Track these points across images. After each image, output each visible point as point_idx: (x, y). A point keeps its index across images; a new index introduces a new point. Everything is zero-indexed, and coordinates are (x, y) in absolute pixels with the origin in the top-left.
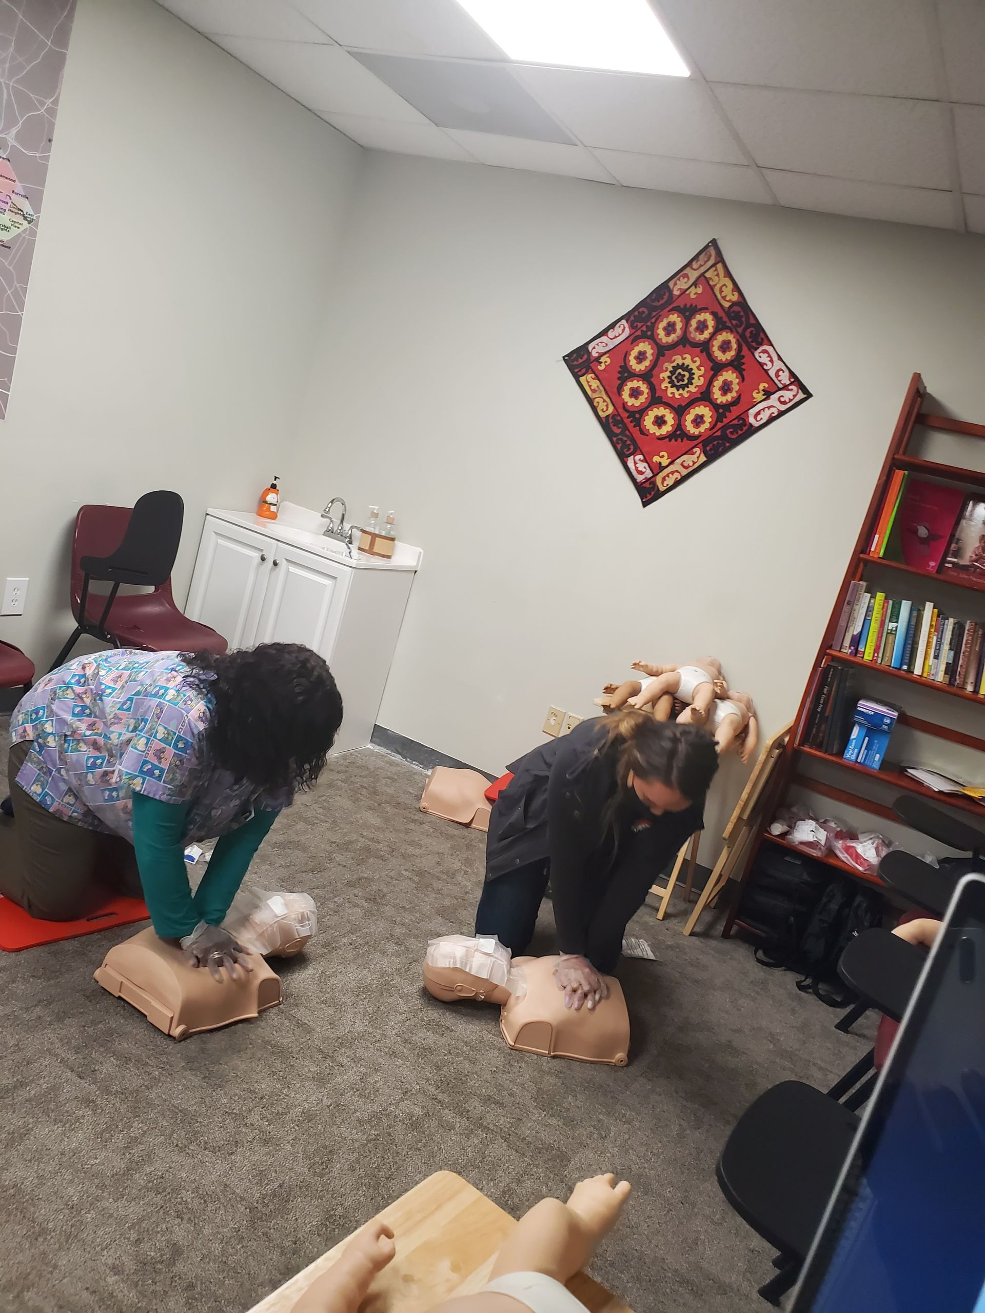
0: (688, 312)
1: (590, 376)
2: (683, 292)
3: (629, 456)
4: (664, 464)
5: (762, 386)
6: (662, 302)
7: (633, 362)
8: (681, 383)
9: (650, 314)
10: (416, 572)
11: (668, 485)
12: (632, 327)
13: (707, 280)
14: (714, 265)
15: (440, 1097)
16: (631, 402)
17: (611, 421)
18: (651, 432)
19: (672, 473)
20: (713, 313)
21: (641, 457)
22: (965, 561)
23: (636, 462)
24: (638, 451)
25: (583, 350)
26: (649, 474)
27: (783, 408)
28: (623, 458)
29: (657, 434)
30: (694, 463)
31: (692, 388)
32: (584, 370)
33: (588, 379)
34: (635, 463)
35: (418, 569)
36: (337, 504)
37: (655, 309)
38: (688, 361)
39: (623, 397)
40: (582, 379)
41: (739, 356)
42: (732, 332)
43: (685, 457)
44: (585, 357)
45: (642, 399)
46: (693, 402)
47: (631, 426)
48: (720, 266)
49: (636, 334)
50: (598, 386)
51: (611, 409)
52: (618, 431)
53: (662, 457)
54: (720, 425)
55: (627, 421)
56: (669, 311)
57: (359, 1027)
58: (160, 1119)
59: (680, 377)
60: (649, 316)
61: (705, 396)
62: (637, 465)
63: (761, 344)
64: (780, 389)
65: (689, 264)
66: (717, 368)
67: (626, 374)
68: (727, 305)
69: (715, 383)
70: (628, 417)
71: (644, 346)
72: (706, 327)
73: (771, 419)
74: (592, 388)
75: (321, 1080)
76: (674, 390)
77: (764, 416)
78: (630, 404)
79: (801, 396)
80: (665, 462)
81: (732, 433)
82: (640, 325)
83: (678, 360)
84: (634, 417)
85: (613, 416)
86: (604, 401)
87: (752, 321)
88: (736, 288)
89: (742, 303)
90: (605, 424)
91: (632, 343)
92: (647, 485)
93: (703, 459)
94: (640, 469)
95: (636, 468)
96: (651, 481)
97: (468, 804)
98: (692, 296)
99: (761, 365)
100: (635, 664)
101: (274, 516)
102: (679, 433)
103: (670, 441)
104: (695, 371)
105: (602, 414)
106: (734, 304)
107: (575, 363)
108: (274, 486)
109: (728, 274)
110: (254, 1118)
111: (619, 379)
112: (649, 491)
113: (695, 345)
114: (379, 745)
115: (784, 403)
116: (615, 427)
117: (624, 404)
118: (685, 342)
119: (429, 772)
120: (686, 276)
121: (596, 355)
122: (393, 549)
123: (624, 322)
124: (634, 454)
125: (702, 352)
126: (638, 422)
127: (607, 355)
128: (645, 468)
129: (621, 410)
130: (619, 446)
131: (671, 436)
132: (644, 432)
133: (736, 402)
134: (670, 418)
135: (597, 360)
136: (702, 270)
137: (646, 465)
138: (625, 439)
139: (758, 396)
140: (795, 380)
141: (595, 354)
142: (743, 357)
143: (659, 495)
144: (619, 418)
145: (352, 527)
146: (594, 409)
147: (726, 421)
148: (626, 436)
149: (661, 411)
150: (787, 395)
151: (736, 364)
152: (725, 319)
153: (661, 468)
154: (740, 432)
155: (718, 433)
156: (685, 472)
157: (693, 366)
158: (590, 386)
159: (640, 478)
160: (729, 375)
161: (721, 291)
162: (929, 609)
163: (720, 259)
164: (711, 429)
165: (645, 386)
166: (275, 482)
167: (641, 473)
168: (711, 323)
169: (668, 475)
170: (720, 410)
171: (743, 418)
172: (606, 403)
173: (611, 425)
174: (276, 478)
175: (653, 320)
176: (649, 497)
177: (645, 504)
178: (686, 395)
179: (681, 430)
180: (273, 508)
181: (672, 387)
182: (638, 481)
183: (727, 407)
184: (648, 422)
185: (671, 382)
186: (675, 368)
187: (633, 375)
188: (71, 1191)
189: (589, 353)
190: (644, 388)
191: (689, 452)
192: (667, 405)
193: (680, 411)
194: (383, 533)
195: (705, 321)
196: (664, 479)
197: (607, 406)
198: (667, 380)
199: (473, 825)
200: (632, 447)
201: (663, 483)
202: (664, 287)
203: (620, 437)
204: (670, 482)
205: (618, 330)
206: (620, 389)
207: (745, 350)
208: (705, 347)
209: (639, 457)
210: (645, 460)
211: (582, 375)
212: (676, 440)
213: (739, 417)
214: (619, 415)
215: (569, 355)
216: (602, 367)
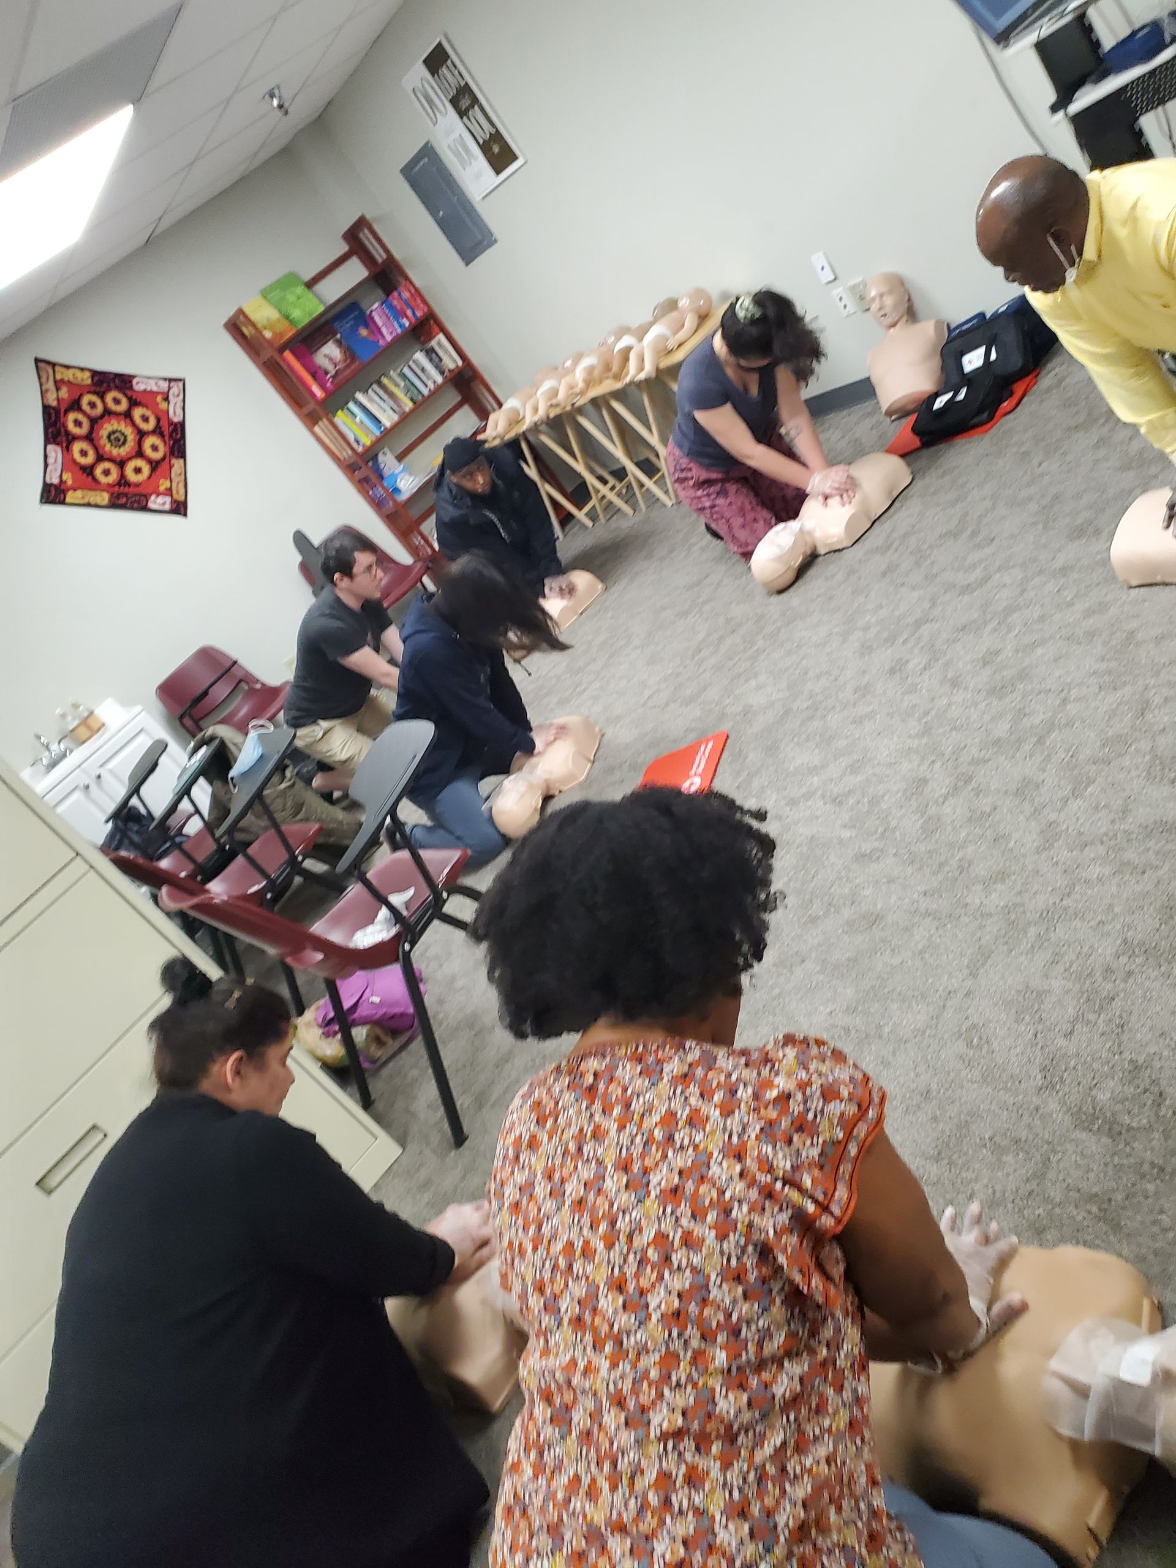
0: (74, 406)
1: (70, 494)
2: (58, 399)
3: (147, 503)
4: (169, 486)
5: (159, 399)
6: (53, 416)
7: (83, 460)
8: (121, 442)
9: (57, 428)
11: (182, 494)
12: (57, 444)
13: (62, 381)
14: (54, 371)
16: (110, 479)
17: (114, 500)
18: (141, 480)
19: (178, 485)
20: (89, 393)
22: (333, 372)
23: (155, 502)
24: (147, 497)
25: (46, 487)
26: (168, 499)
27: (181, 398)
28: (145, 508)
29: (145, 477)
30: (180, 468)
31: (130, 438)
32: (62, 495)
33: (70, 497)
37: (56, 423)
38: (110, 428)
39: (103, 482)
40: (68, 500)
41: (130, 399)
42: (110, 391)
43: (173, 470)
44: (52, 488)
45: (114, 471)
46: (140, 443)
47: (127, 490)
48: (57, 368)
49: (64, 446)
50: (82, 493)
51: (105, 495)
52: (124, 500)
53: (163, 483)
54: (167, 438)
55: (122, 489)
56: (64, 416)
59: (118, 440)
60: (59, 430)
61: (142, 435)
62: (157, 503)
63: (131, 382)
64: (168, 392)
65: (41, 383)
66: (128, 415)
67: (88, 470)
68: (89, 382)
69: (137, 422)
70: (120, 487)
71: (77, 447)
72: (95, 403)
73: (183, 409)
76: (123, 448)
77: (179, 411)
78: (111, 481)
79: (181, 384)
80: (167, 484)
81: (177, 434)
82: (60, 439)
83: (104, 433)
84: (122, 484)
85: (110, 497)
86: (96, 495)
87: (112, 376)
88: (82, 369)
89: (95, 373)
90: (114, 505)
91: (69, 452)
92: (174, 506)
93: (181, 461)
95: (159, 504)
96: (174, 501)
98: (66, 396)
99: (145, 390)
102: (155, 465)
103: (156, 473)
104: (119, 428)
105: (105, 503)
106: (92, 377)
107: (51, 498)
109: (67, 367)
111: (87, 476)
112: (178, 506)
113: (102, 416)
115: (178, 395)
116: (121, 500)
117: (109, 485)
118: (95, 421)
121: (58, 480)
122: (99, 718)
123: (49, 447)
124: (147, 500)
125: (109, 416)
126: (128, 484)
127: (63, 474)
128: (162, 499)
129: (112, 490)
130: (136, 505)
131: (153, 470)
132: (138, 485)
133: (158, 420)
134: (139, 463)
135: (62, 481)
136: (51, 378)
137: (161, 497)
138: (133, 499)
139: (164, 406)
140: (170, 380)
141: (56, 481)
142: (132, 396)
143: (185, 503)
144: (115, 494)
146: (97, 506)
147: (166, 433)
148: (131, 497)
149: (131, 465)
150: (175, 391)
151: (134, 403)
152: (98, 389)
153: (170, 489)
154: (179, 431)
155: (172, 442)
156: (182, 478)
157: (115, 427)
158: (78, 499)
159: (167, 507)
160: (139, 411)
161: (77, 379)
162: (359, 396)
163: (52, 364)
164: (165, 444)
165: (107, 463)
167: (164, 504)
168: (94, 398)
169: (177, 489)
170: (158, 431)
171: (171, 423)
172: (98, 496)
173: (117, 502)
175: (63, 429)
176: (182, 510)
177: (185, 515)
178: (132, 444)
179: (153, 462)
181: (120, 449)
182: (167, 509)
183: (158, 427)
184: (132, 477)
185: (116, 446)
186: (108, 438)
187: (92, 466)
189: (52, 483)
190: (107, 465)
191: (171, 467)
192: (130, 459)
193: (140, 454)
194: (85, 715)
195: (90, 400)
196: (177, 493)
197: (101, 496)
198: (113, 448)
200: (142, 498)
201: (180, 497)
202: (46, 409)
203: (128, 502)
204: (182, 491)
205: (52, 454)
206: (95, 479)
207: (129, 393)
208: (107, 413)
209: (153, 497)
210: (158, 494)
211: (65, 498)
212: (158, 469)
213: (170, 425)
214: (113, 493)
215: (42, 497)
216: (70, 482)
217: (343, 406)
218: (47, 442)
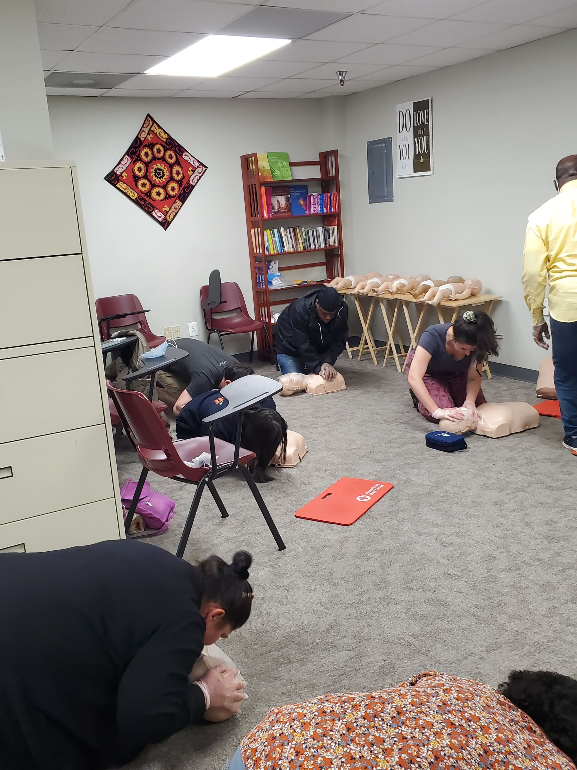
0: (151, 146)
1: (121, 183)
2: (145, 138)
3: (152, 211)
4: (167, 210)
5: (190, 169)
6: (138, 144)
7: (137, 172)
8: (160, 176)
9: (136, 150)
12: (131, 157)
13: (153, 131)
14: (153, 124)
16: (143, 189)
17: (138, 199)
18: (157, 199)
19: (172, 213)
20: (161, 145)
21: (157, 210)
23: (157, 213)
24: (155, 208)
25: (113, 173)
26: (163, 216)
27: (200, 175)
28: (150, 214)
29: (160, 199)
30: (178, 206)
31: (165, 177)
32: (117, 182)
33: (120, 185)
34: (156, 214)
37: (137, 148)
38: (159, 166)
39: (139, 188)
40: (118, 185)
41: (177, 159)
42: (171, 150)
43: (174, 205)
44: (115, 175)
45: (148, 187)
46: (168, 182)
47: (147, 199)
48: (155, 124)
49: (133, 160)
50: (126, 187)
51: (136, 195)
52: (143, 203)
53: (166, 208)
54: (181, 188)
55: (145, 198)
56: (143, 147)
59: (159, 173)
60: (136, 152)
61: (171, 179)
63: (183, 153)
64: (196, 168)
65: (143, 126)
66: (171, 166)
67: (136, 179)
68: (165, 140)
69: (173, 172)
70: (145, 196)
71: (139, 165)
72: (160, 151)
73: (198, 181)
76: (159, 179)
77: (195, 180)
78: (143, 190)
79: (204, 169)
80: (167, 209)
81: (187, 190)
82: (133, 156)
83: (155, 167)
84: (147, 195)
85: (138, 197)
86: (132, 192)
87: (176, 144)
88: (165, 132)
89: (170, 138)
90: (136, 202)
92: (164, 221)
93: (181, 203)
95: (158, 216)
96: (165, 219)
98: (150, 139)
99: (187, 161)
102: (168, 196)
103: (166, 200)
105: (134, 198)
106: (167, 139)
107: (111, 179)
109: (160, 127)
111: (134, 181)
112: (165, 223)
113: (159, 159)
115: (200, 173)
116: (141, 202)
117: (141, 191)
118: (154, 158)
120: (143, 131)
121: (120, 173)
123: (126, 156)
124: (154, 210)
125: (163, 161)
126: (150, 197)
127: (124, 172)
128: (160, 214)
129: (141, 194)
130: (146, 209)
131: (166, 198)
132: (154, 200)
133: (183, 177)
134: (162, 191)
135: (121, 175)
136: (149, 127)
138: (147, 205)
139: (190, 173)
140: (201, 164)
141: (118, 173)
142: (179, 159)
143: (169, 223)
146: (129, 197)
147: (183, 186)
148: (147, 204)
149: (157, 189)
150: (200, 170)
151: (178, 163)
152: (166, 146)
153: (167, 212)
154: (189, 189)
155: (182, 192)
156: (176, 211)
157: (162, 168)
158: (123, 188)
159: (160, 219)
160: (176, 168)
161: (160, 135)
162: (282, 229)
163: (154, 122)
164: (179, 190)
167: (160, 217)
168: (162, 149)
169: (171, 214)
170: (180, 183)
171: (188, 183)
173: (139, 202)
175: (138, 153)
176: (166, 226)
177: (165, 229)
178: (164, 180)
179: (168, 194)
181: (157, 178)
183: (181, 181)
184: (154, 195)
185: (156, 176)
186: (156, 170)
187: (139, 178)
189: (116, 174)
190: (146, 182)
191: (175, 202)
192: (159, 186)
193: (164, 187)
195: (159, 148)
196: (169, 216)
197: (134, 194)
198: (155, 176)
200: (151, 208)
201: (169, 219)
202: (137, 138)
203: (145, 205)
204: (172, 217)
205: (125, 160)
206: (136, 184)
207: (179, 157)
208: (163, 159)
210: (160, 211)
211: (117, 184)
212: (168, 199)
213: (187, 183)
214: (140, 196)
215: (107, 176)
216: (125, 178)
217: (272, 229)
218: (127, 153)
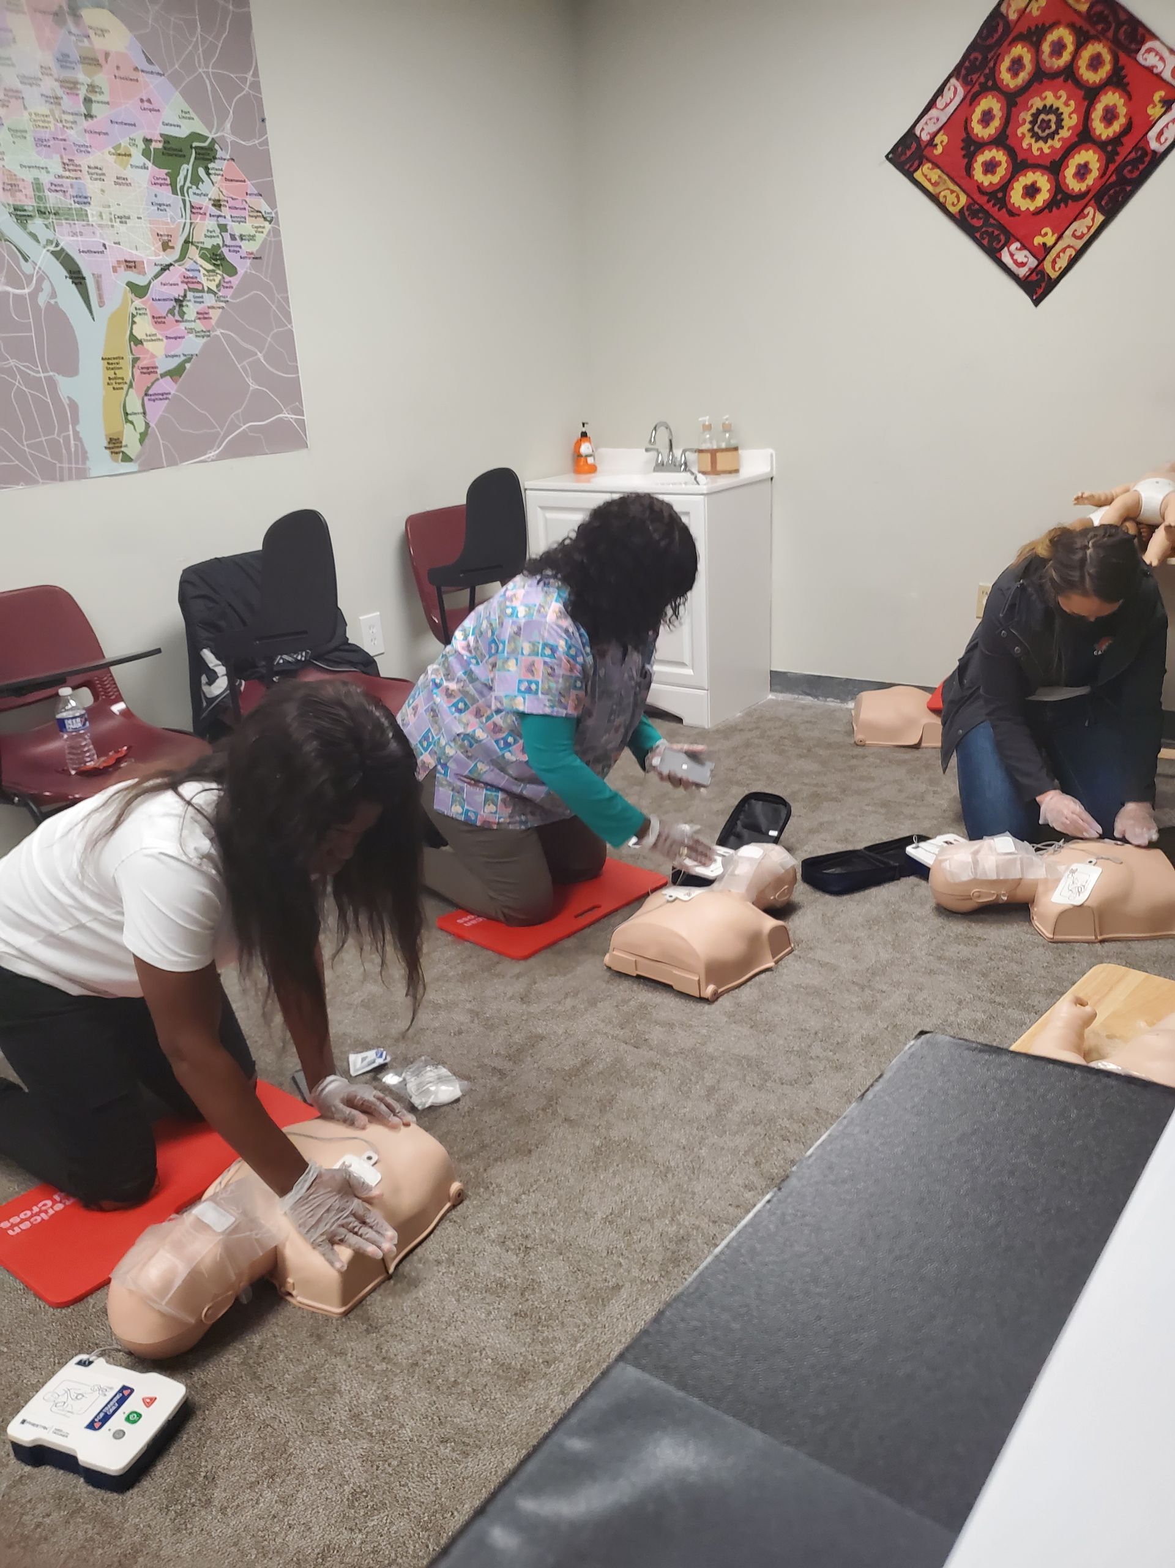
0: (1034, 36)
1: (926, 167)
2: (1022, 12)
3: (1002, 248)
4: (1049, 243)
5: (1158, 95)
6: (996, 36)
7: (977, 129)
8: (1047, 132)
9: (985, 58)
10: (772, 479)
11: (1060, 268)
12: (965, 84)
15: (998, 999)
16: (987, 180)
17: (967, 213)
18: (1023, 209)
19: (1064, 250)
20: (1068, 26)
21: (1017, 245)
23: (1016, 255)
24: (1012, 238)
25: (908, 138)
26: (1032, 262)
28: (994, 254)
29: (1032, 209)
30: (1089, 228)
31: (1065, 133)
32: (917, 162)
33: (927, 173)
34: (1012, 255)
35: (774, 474)
36: (662, 430)
37: (990, 48)
38: (1050, 100)
39: (976, 178)
40: (918, 175)
41: (1117, 68)
42: (1100, 41)
43: (1075, 225)
44: (914, 145)
45: (1001, 171)
46: (1069, 150)
47: (994, 211)
49: (973, 91)
50: (939, 177)
51: (963, 199)
52: (980, 223)
53: (1046, 234)
54: (1112, 167)
55: (988, 207)
56: (1009, 45)
57: (885, 955)
58: (727, 1067)
59: (1045, 125)
60: (985, 61)
61: (1084, 137)
62: (1015, 257)
63: (1142, 42)
66: (1091, 94)
67: (972, 146)
68: (1084, 8)
69: (1094, 116)
70: (988, 201)
71: (987, 103)
72: (1064, 47)
74: (933, 181)
75: (868, 1008)
76: (1041, 144)
77: (1170, 135)
78: (986, 184)
80: (1050, 240)
81: (1131, 172)
82: (975, 77)
83: (1037, 103)
84: (996, 198)
85: (968, 206)
86: (952, 192)
87: (1123, 17)
90: (961, 221)
91: (970, 105)
92: (1034, 277)
93: (1100, 218)
94: (1020, 260)
95: (1015, 262)
96: (1038, 270)
97: (910, 723)
98: (1035, 13)
99: (1150, 70)
100: (1077, 499)
101: (593, 469)
102: (1061, 197)
103: (1051, 211)
104: (1063, 109)
105: (954, 210)
107: (903, 158)
108: (584, 435)
110: (816, 1050)
111: (964, 156)
112: (1038, 284)
113: (1055, 75)
114: (782, 692)
116: (975, 220)
117: (980, 188)
118: (1041, 77)
119: (851, 705)
121: (928, 138)
122: (738, 460)
123: (953, 81)
124: (1007, 244)
125: (1065, 81)
126: (1003, 203)
127: (942, 132)
128: (1026, 256)
129: (976, 195)
130: (985, 242)
131: (1050, 205)
132: (1013, 213)
133: (1127, 129)
134: (1043, 182)
135: (931, 143)
137: (1026, 252)
138: (990, 230)
139: (1156, 111)
141: (925, 137)
142: (1123, 68)
143: (1052, 284)
144: (977, 207)
145: (684, 452)
146: (942, 207)
147: (1119, 159)
148: (992, 225)
149: (1029, 178)
151: (1116, 80)
152: (1087, 26)
153: (1046, 249)
154: (1141, 167)
155: (1114, 178)
156: (1079, 244)
157: (1059, 104)
158: (929, 180)
159: (1022, 272)
160: (1111, 98)
164: (1102, 176)
165: (1001, 153)
166: (584, 430)
167: (1023, 265)
168: (1069, 39)
169: (1058, 256)
170: (1108, 148)
171: (1141, 146)
172: (955, 194)
173: (969, 219)
174: (583, 424)
175: (991, 64)
176: (1040, 291)
177: (1037, 302)
178: (1058, 145)
179: (1062, 191)
180: (590, 460)
181: (1036, 141)
182: (1021, 276)
183: (1117, 140)
184: (1016, 197)
185: (1034, 135)
186: (1035, 116)
187: (981, 145)
188: (676, 1136)
189: (918, 139)
190: (1000, 156)
191: (1080, 215)
192: (1035, 167)
193: (1054, 167)
194: (723, 445)
195: (1061, 39)
196: (1054, 262)
197: (958, 197)
198: (1028, 135)
199: (923, 745)
200: (1002, 238)
201: (1053, 268)
202: (995, 17)
203: (984, 229)
204: (1062, 263)
205: (948, 94)
206: (969, 169)
207: (1123, 58)
208: (1069, 73)
209: (1015, 245)
210: (1024, 247)
211: (916, 170)
212: (1058, 208)
213: (1135, 148)
214: (976, 202)
215: (893, 151)
216: (939, 150)
218: (956, 73)
